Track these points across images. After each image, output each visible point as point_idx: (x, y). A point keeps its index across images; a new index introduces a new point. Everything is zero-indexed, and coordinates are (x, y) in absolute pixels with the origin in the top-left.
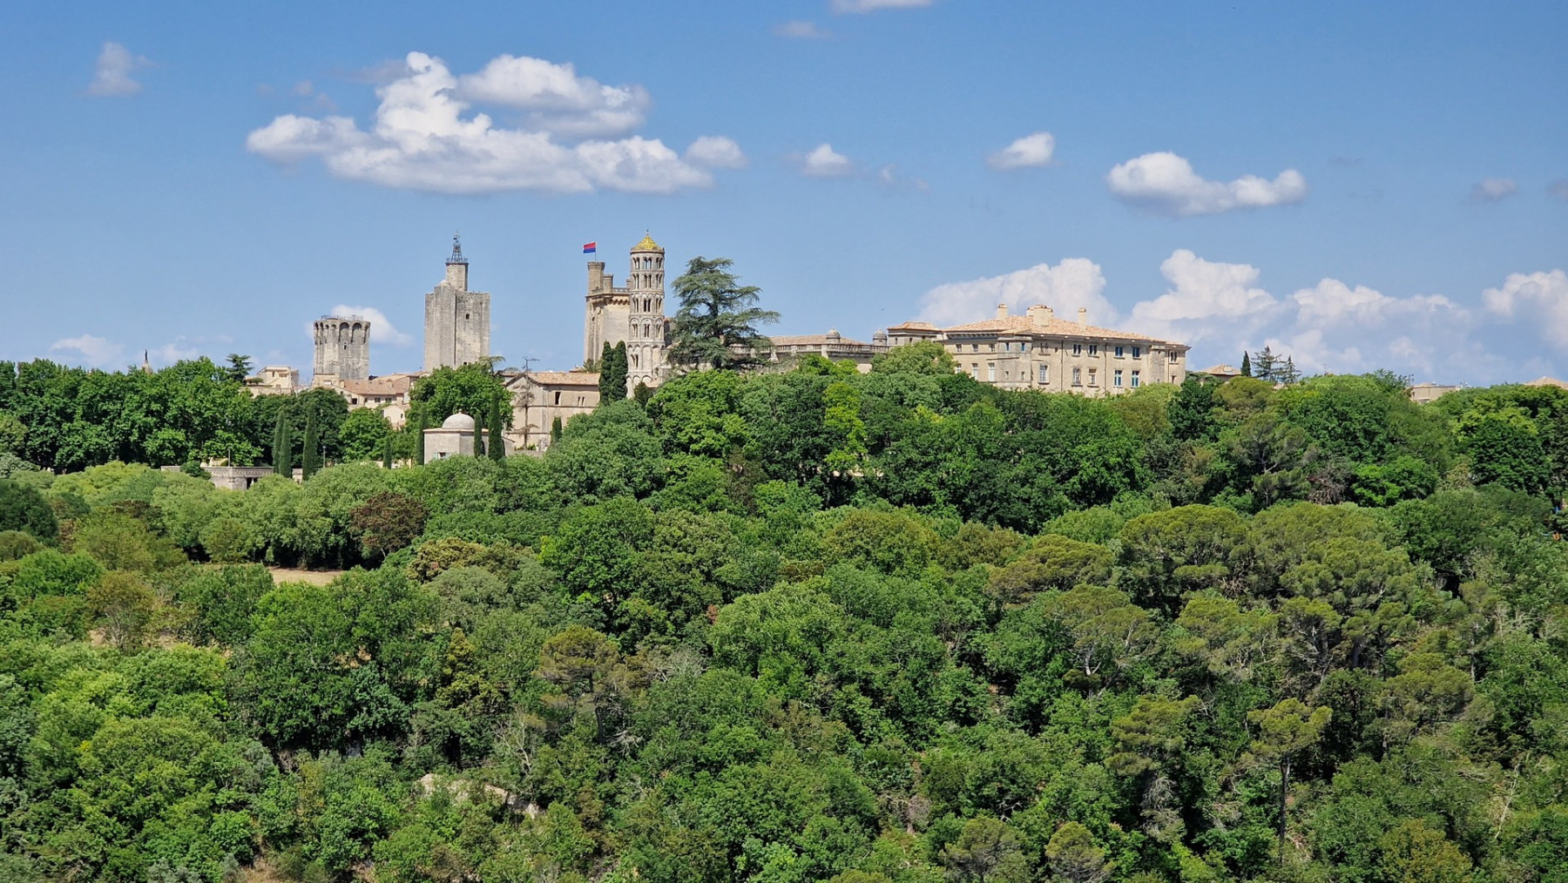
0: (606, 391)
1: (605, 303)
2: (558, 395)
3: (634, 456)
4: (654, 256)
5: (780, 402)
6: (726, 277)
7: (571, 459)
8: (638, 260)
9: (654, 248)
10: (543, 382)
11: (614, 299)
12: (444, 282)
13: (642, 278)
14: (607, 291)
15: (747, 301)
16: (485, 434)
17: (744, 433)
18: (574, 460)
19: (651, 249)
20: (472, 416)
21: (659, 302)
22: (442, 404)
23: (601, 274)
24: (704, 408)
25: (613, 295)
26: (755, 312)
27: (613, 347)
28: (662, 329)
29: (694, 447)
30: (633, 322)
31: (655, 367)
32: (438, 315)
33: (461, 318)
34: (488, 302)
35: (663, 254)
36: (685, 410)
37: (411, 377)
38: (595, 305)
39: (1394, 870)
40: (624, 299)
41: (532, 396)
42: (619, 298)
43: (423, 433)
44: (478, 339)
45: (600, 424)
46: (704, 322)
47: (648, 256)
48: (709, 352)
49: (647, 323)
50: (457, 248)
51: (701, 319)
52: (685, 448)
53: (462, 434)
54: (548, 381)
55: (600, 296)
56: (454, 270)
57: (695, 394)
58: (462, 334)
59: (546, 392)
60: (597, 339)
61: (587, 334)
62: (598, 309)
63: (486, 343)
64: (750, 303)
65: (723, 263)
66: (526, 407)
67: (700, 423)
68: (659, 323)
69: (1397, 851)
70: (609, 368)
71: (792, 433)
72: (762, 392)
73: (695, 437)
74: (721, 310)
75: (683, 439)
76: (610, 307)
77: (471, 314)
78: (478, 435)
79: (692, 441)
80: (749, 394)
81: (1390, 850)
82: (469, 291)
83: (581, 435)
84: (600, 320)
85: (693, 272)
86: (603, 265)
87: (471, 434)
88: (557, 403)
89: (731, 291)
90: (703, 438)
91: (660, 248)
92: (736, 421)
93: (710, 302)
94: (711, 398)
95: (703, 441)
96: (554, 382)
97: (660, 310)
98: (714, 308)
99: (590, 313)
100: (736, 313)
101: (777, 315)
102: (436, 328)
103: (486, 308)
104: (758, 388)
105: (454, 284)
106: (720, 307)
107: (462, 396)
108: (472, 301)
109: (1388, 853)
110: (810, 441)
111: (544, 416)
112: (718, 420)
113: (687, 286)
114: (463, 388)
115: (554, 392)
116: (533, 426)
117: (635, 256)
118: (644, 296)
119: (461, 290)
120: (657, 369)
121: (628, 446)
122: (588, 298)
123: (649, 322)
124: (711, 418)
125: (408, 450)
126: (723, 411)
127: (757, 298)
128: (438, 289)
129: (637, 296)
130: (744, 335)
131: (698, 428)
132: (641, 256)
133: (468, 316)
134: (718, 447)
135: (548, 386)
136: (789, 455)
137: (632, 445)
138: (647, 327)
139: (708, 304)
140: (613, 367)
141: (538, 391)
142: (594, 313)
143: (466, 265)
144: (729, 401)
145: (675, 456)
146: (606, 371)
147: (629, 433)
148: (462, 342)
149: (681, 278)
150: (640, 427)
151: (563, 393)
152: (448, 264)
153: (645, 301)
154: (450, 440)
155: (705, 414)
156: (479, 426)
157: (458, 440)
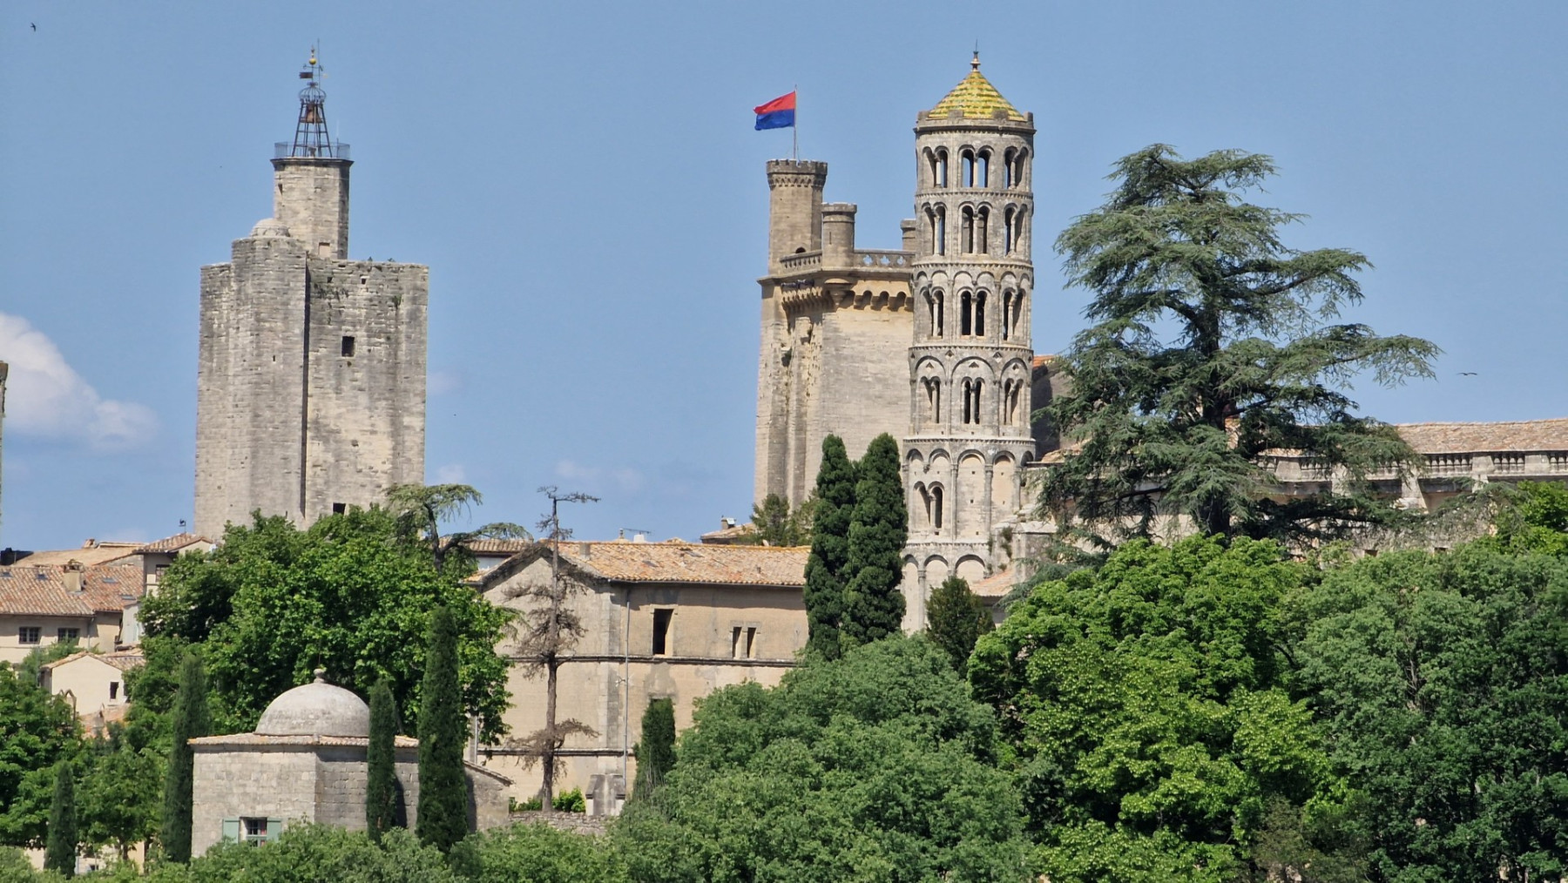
0: (831, 608)
1: (826, 303)
2: (661, 621)
3: (925, 833)
4: (999, 143)
5: (1435, 650)
6: (1247, 216)
7: (708, 843)
8: (943, 154)
9: (1001, 114)
10: (609, 573)
11: (859, 289)
12: (265, 228)
13: (955, 217)
14: (833, 261)
15: (1318, 299)
16: (407, 755)
17: (1307, 756)
18: (715, 848)
19: (986, 118)
20: (362, 694)
21: (1014, 301)
22: (256, 650)
23: (816, 204)
24: (1169, 669)
25: (855, 276)
26: (1347, 341)
27: (856, 453)
28: (1025, 394)
29: (1134, 803)
30: (925, 371)
31: (1001, 525)
32: (245, 338)
33: (324, 351)
34: (418, 297)
35: (1028, 134)
36: (1105, 675)
37: (147, 555)
38: (794, 310)
40: (894, 288)
41: (571, 623)
42: (877, 288)
43: (185, 756)
44: (383, 425)
45: (809, 723)
46: (1173, 370)
47: (977, 141)
48: (1188, 476)
49: (974, 374)
50: (312, 110)
51: (1161, 360)
52: (1103, 807)
53: (326, 753)
54: (630, 572)
55: (811, 280)
56: (302, 182)
57: (1140, 619)
58: (326, 407)
59: (622, 611)
60: (801, 429)
61: (765, 411)
62: (803, 324)
63: (411, 440)
64: (1329, 309)
65: (1240, 168)
66: (552, 661)
67: (1154, 721)
68: (1015, 374)
70: (841, 529)
71: (1474, 760)
72: (1372, 615)
73: (1138, 768)
74: (1232, 333)
75: (1096, 772)
76: (844, 319)
77: (360, 336)
78: (380, 757)
79: (1127, 782)
80: (1327, 623)
82: (353, 258)
83: (742, 761)
84: (809, 365)
85: (1132, 198)
86: (819, 175)
87: (356, 754)
88: (659, 646)
89: (1264, 267)
90: (1167, 772)
91: (1016, 117)
92: (1279, 718)
93: (1195, 300)
94: (1194, 635)
95: (1166, 784)
96: (651, 575)
97: (1016, 333)
98: (1203, 324)
99: (774, 337)
100: (1281, 342)
101: (1424, 347)
102: (239, 385)
103: (414, 317)
104: (1357, 603)
105: (302, 232)
106: (1228, 319)
107: (328, 622)
108: (362, 293)
110: (1538, 788)
111: (613, 694)
112: (1218, 712)
113: (1110, 246)
114: (328, 594)
115: (647, 612)
116: (572, 726)
117: (933, 141)
118: (964, 281)
119: (327, 253)
120: (1008, 534)
121: (908, 799)
122: (768, 285)
123: (982, 371)
124: (1193, 706)
125: (136, 810)
126: (1234, 682)
127: (1353, 290)
128: (244, 249)
129: (939, 280)
130: (1309, 418)
131: (1149, 738)
132: (953, 142)
133: (348, 344)
134: (1218, 805)
135: (627, 591)
136: (1462, 834)
137: (919, 795)
138: (973, 389)
139: (1186, 311)
140: (855, 528)
141: (591, 607)
142: (791, 340)
143: (344, 166)
144: (1258, 645)
145: (1069, 835)
146: (831, 541)
147: (911, 754)
148: (327, 435)
149: (1091, 220)
150: (948, 733)
151: (685, 617)
152: (280, 164)
153: (966, 298)
154: (283, 777)
155: (1172, 690)
156: (384, 726)
157: (309, 777)
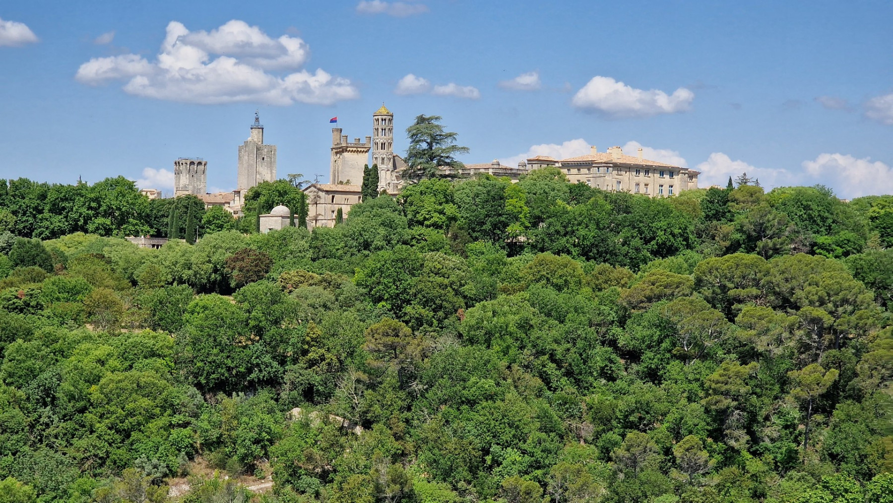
0: (366, 193)
1: (343, 152)
2: (333, 197)
3: (391, 228)
4: (388, 118)
5: (478, 197)
6: (437, 126)
7: (354, 229)
8: (378, 120)
9: (388, 113)
10: (325, 189)
11: (348, 149)
12: (250, 139)
13: (380, 130)
14: (344, 145)
15: (450, 141)
16: (296, 218)
17: (457, 214)
18: (356, 230)
19: (385, 113)
20: (287, 206)
21: (390, 144)
22: (267, 202)
23: (340, 135)
24: (431, 200)
25: (347, 147)
26: (454, 148)
28: (392, 160)
29: (426, 223)
30: (375, 156)
31: (388, 182)
32: (246, 157)
33: (260, 160)
34: (275, 150)
35: (392, 116)
36: (421, 201)
37: (235, 192)
38: (337, 153)
39: (875, 466)
40: (354, 149)
41: (319, 197)
42: (351, 149)
43: (259, 218)
44: (269, 172)
45: (371, 210)
46: (426, 152)
47: (384, 117)
48: (429, 170)
49: (383, 157)
50: (257, 119)
51: (424, 150)
52: (421, 223)
53: (283, 217)
54: (327, 189)
55: (340, 148)
56: (255, 132)
57: (425, 192)
58: (260, 169)
59: (326, 195)
60: (338, 173)
61: (332, 170)
62: (338, 155)
63: (274, 175)
64: (452, 142)
65: (436, 118)
66: (316, 204)
67: (430, 209)
68: (390, 156)
69: (876, 455)
70: (368, 180)
71: (486, 215)
72: (467, 191)
73: (427, 216)
74: (435, 147)
75: (420, 217)
76: (345, 154)
77: (265, 157)
78: (292, 218)
79: (425, 219)
80: (459, 192)
81: (872, 455)
82: (264, 144)
83: (359, 216)
84: (339, 162)
85: (418, 123)
86: (341, 130)
87: (288, 217)
88: (333, 202)
89: (440, 135)
90: (432, 217)
91: (391, 113)
92: (452, 208)
93: (429, 141)
94: (435, 195)
95: (432, 220)
96: (331, 190)
97: (390, 149)
98: (430, 145)
99: (334, 158)
100: (444, 148)
101: (468, 149)
102: (245, 165)
103: (274, 154)
104: (463, 189)
105: (256, 140)
106: (434, 144)
107: (279, 197)
108: (266, 150)
109: (871, 456)
110: (497, 220)
111: (325, 210)
112: (440, 207)
113: (415, 131)
114: (279, 192)
115: (331, 196)
116: (320, 215)
117: (376, 117)
118: (382, 141)
119: (259, 143)
121: (388, 222)
122: (332, 149)
123: (385, 156)
124: (436, 206)
125: (248, 228)
126: (442, 203)
127: (455, 139)
128: (246, 143)
129: (377, 141)
130: (448, 161)
131: (429, 212)
132: (380, 117)
133: (263, 159)
134: (441, 223)
135: (327, 192)
136: (484, 227)
137: (390, 222)
138: (383, 159)
139: (427, 142)
140: (370, 179)
141: (321, 194)
142: (336, 158)
143: (263, 129)
144: (445, 196)
145: (416, 228)
146: (366, 182)
147: (389, 214)
148: (260, 174)
149: (411, 127)
150: (394, 211)
151: (336, 196)
152: (252, 128)
153: (382, 144)
154: (276, 221)
155: (433, 203)
156: (293, 213)
157: (280, 221)
